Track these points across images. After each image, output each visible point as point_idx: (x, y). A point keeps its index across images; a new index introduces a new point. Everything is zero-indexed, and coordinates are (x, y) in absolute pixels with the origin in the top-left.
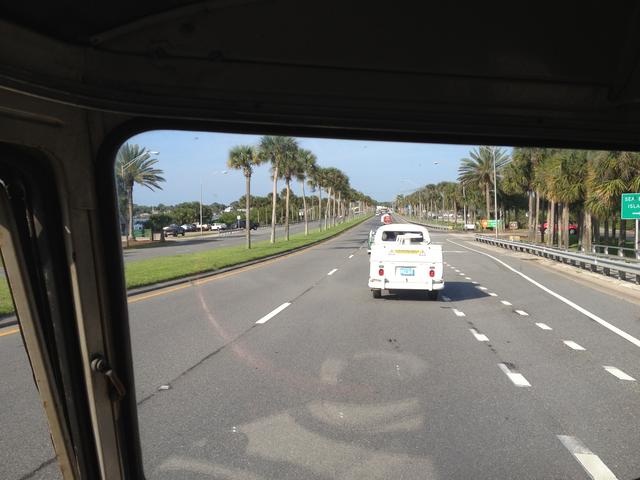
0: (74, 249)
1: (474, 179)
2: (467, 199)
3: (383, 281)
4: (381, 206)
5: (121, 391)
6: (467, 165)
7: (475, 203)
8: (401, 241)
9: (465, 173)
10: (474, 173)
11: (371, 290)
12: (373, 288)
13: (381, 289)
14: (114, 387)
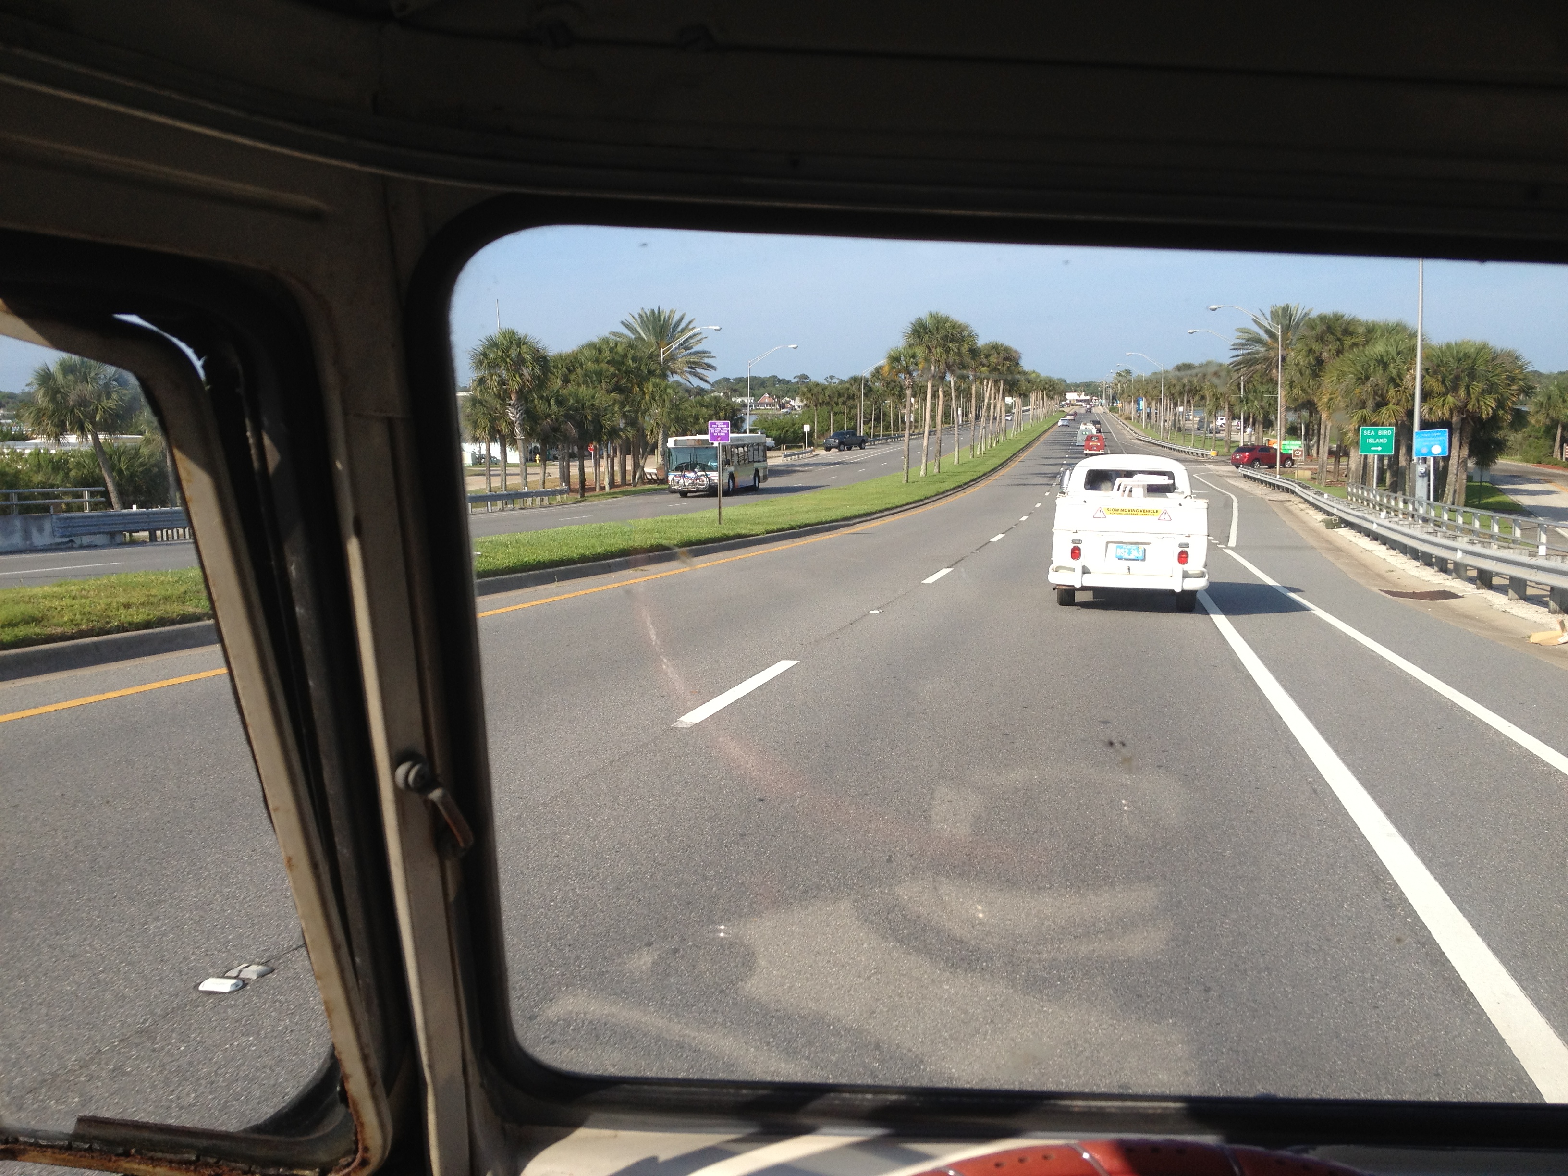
1: (1260, 365)
2: (1247, 400)
3: (1079, 571)
4: (1076, 394)
5: (463, 837)
6: (1248, 340)
7: (1262, 407)
8: (1124, 491)
9: (1243, 355)
10: (1260, 355)
11: (1054, 589)
12: (1058, 585)
13: (1073, 586)
14: (447, 826)
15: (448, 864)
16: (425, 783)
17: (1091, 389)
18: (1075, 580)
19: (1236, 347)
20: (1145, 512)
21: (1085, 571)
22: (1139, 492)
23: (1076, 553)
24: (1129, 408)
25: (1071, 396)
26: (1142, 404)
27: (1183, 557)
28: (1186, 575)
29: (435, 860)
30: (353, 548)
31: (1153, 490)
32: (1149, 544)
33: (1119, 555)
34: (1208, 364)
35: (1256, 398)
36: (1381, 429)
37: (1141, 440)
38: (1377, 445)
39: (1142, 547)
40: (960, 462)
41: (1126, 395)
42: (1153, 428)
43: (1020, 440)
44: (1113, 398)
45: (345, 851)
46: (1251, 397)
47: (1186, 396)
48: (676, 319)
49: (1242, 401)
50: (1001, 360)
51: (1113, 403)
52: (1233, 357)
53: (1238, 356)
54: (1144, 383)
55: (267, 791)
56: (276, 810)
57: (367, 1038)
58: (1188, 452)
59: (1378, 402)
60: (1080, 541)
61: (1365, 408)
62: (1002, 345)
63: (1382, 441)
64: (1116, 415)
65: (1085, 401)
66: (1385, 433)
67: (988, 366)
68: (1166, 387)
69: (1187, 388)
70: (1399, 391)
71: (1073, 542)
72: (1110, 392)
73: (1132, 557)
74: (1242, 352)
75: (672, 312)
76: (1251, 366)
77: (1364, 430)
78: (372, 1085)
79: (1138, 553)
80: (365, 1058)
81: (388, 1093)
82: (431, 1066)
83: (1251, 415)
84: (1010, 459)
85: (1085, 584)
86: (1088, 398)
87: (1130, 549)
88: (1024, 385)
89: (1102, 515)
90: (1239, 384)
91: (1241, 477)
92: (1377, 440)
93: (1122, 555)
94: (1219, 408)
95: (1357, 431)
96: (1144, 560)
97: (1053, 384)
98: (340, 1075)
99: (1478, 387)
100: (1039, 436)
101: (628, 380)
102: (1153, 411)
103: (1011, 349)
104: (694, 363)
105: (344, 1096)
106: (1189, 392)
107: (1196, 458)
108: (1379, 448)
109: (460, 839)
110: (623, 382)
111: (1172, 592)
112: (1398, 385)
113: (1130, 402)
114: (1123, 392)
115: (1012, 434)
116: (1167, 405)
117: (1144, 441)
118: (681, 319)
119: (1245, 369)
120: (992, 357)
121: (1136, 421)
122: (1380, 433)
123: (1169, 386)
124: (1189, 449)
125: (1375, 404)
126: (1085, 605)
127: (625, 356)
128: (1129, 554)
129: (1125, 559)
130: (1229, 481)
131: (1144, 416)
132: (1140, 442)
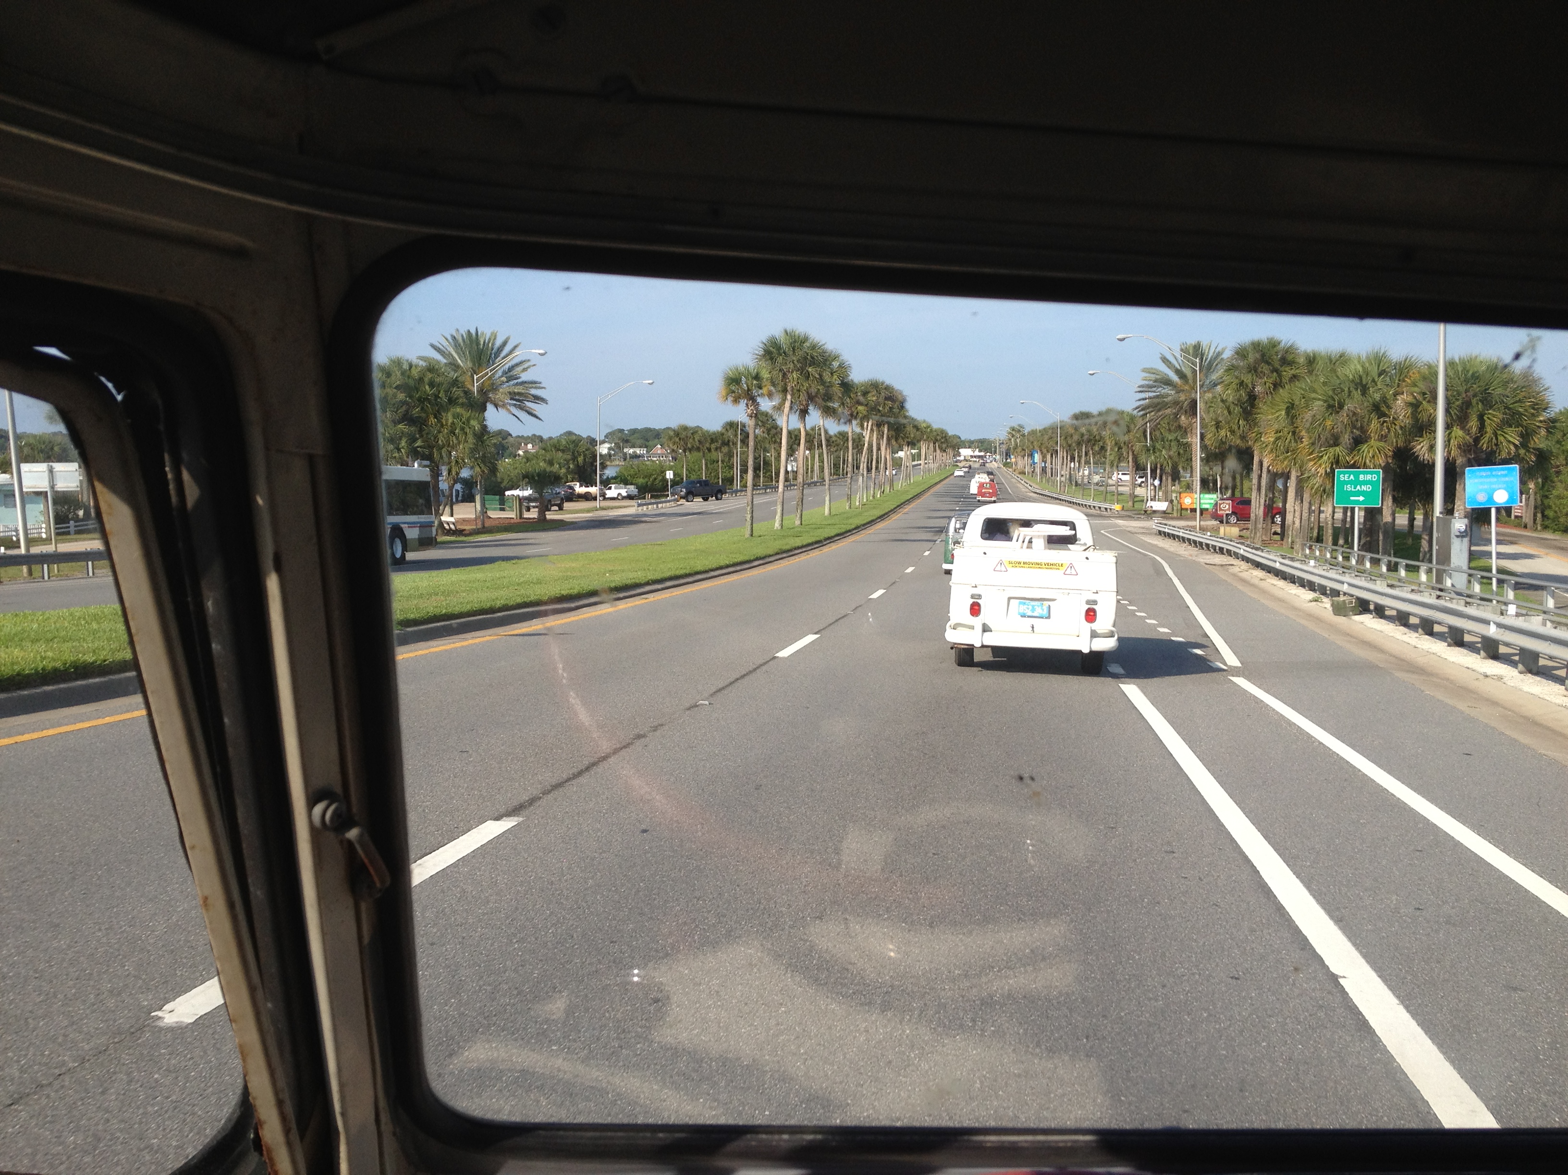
0: (276, 543)
1: (1169, 410)
2: (1154, 449)
3: (979, 628)
4: (970, 450)
5: (379, 880)
6: (1155, 381)
7: (1170, 457)
8: (1023, 542)
9: (1150, 398)
10: (1170, 398)
11: (952, 648)
12: (956, 644)
13: (973, 645)
14: (363, 865)
15: (363, 906)
16: (342, 822)
17: (985, 445)
18: (974, 638)
19: (1143, 389)
20: (1050, 566)
21: (986, 629)
22: (1039, 544)
23: (975, 609)
24: (1021, 462)
25: (965, 452)
26: (1037, 457)
27: (1091, 615)
28: (1094, 635)
29: (350, 902)
30: (273, 584)
31: (1054, 541)
32: (1054, 600)
33: (1021, 611)
34: (1109, 411)
35: (1163, 448)
36: (1364, 473)
37: (1038, 494)
38: (1358, 493)
39: (1046, 603)
40: (833, 513)
41: (1020, 449)
42: (1048, 482)
43: (907, 491)
44: (1007, 455)
45: (259, 893)
46: (1158, 446)
47: (1084, 446)
48: (498, 343)
49: (1148, 450)
50: (881, 400)
51: (1006, 459)
52: (1140, 400)
53: (1146, 399)
54: (1039, 434)
55: (183, 829)
56: (193, 848)
57: (282, 1083)
58: (1090, 506)
59: (1357, 437)
60: (980, 597)
61: (1338, 445)
62: (883, 383)
63: (1364, 488)
64: (1010, 470)
65: (979, 457)
66: (1369, 477)
67: (866, 405)
68: (1063, 438)
69: (1085, 437)
70: (1384, 422)
71: (973, 597)
72: (1004, 447)
73: (1035, 614)
74: (1147, 395)
75: (494, 336)
76: (1159, 410)
77: (1340, 473)
78: (287, 1132)
79: (1043, 610)
80: (280, 1103)
81: (302, 1138)
82: (343, 1114)
83: (1159, 466)
84: (893, 511)
85: (985, 644)
86: (982, 454)
87: (1033, 606)
88: (912, 433)
89: (1003, 569)
90: (1145, 432)
91: (1156, 534)
92: (1358, 487)
93: (1025, 612)
94: (1122, 459)
95: (1331, 475)
96: (1049, 617)
97: (945, 437)
98: (254, 1122)
99: (1494, 417)
100: (929, 488)
101: (422, 409)
102: (1048, 465)
103: (893, 389)
104: (519, 394)
105: (258, 1143)
106: (1088, 442)
107: (1099, 512)
108: (1361, 498)
109: (376, 879)
110: (414, 412)
111: (1079, 652)
112: (1384, 415)
113: (1023, 457)
114: (1016, 448)
115: (899, 485)
116: (1063, 457)
117: (1040, 494)
118: (505, 343)
119: (1153, 413)
120: (870, 395)
121: (1030, 475)
122: (1362, 477)
123: (1067, 437)
124: (1091, 502)
125: (1353, 438)
126: (986, 666)
127: (421, 380)
128: (1033, 610)
129: (1029, 617)
130: (1143, 538)
131: (1038, 470)
132: (1036, 495)
